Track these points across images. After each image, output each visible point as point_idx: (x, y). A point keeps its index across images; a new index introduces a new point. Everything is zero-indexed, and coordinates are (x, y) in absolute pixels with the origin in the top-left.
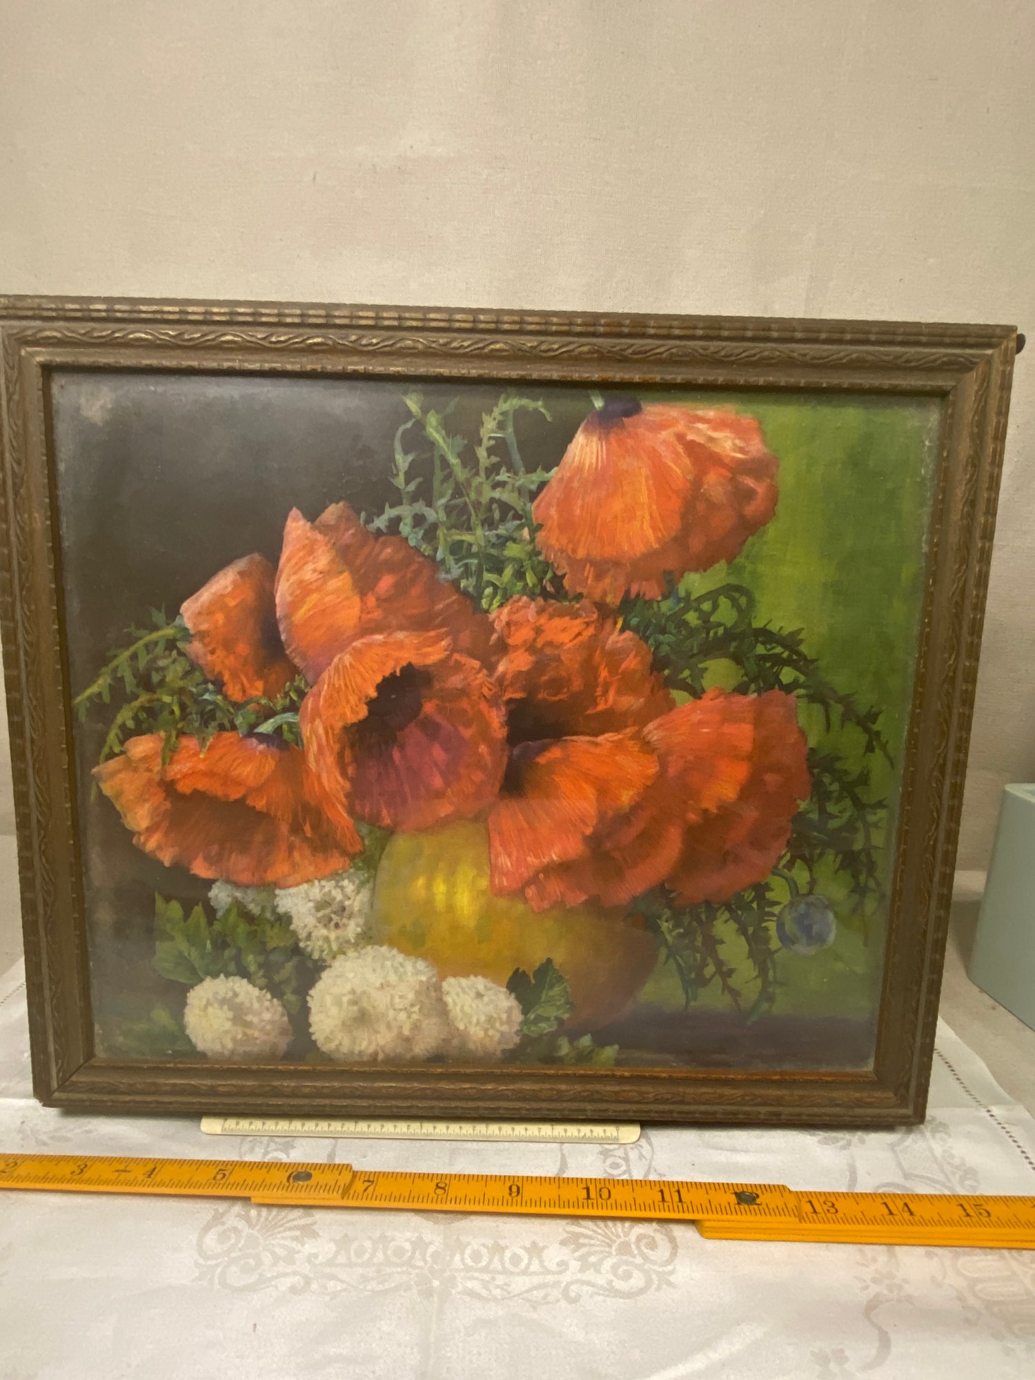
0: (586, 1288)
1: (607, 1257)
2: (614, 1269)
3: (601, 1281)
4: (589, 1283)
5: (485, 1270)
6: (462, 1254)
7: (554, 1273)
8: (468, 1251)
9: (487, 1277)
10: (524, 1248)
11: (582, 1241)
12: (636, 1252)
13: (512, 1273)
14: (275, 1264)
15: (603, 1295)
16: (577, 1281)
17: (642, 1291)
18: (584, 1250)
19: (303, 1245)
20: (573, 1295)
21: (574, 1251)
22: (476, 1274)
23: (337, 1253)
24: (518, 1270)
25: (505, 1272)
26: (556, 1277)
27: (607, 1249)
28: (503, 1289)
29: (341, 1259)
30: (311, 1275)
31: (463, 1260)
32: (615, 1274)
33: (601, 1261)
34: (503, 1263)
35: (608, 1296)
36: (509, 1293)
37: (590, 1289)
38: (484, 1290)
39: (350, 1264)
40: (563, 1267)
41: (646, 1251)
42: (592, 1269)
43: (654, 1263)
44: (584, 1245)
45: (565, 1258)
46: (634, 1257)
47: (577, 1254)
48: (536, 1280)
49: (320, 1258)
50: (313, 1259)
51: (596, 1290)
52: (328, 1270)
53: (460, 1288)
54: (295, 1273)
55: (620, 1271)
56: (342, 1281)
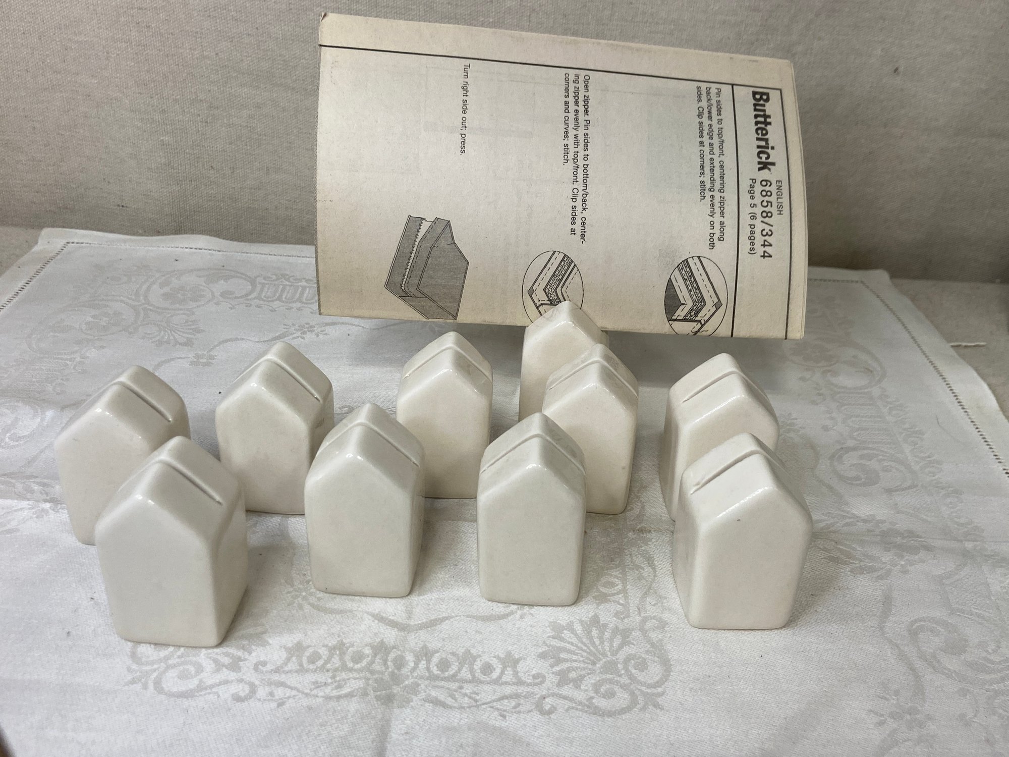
0: (562, 701)
1: (588, 674)
2: (596, 688)
3: (580, 696)
4: (565, 698)
5: (453, 678)
6: (429, 661)
7: (528, 685)
8: (435, 659)
9: (454, 686)
10: (498, 657)
11: (563, 655)
12: (623, 672)
13: (481, 682)
14: (218, 670)
15: (581, 710)
16: (553, 695)
17: (623, 711)
18: (565, 666)
19: (250, 653)
20: (547, 707)
21: (552, 666)
22: (442, 683)
23: (288, 659)
24: (488, 679)
25: (474, 680)
26: (530, 689)
27: (590, 666)
28: (470, 698)
29: (292, 665)
30: (257, 683)
31: (428, 669)
32: (597, 691)
33: (582, 678)
34: (472, 671)
35: (586, 712)
36: (476, 701)
37: (568, 704)
38: (450, 699)
39: (301, 670)
40: (540, 680)
41: (634, 671)
42: (572, 684)
43: (640, 682)
44: (566, 660)
45: (544, 671)
46: (620, 676)
47: (557, 668)
48: (508, 690)
49: (268, 666)
50: (260, 667)
51: (574, 705)
52: (276, 677)
53: (423, 695)
54: (241, 681)
55: (602, 690)
56: (292, 688)
